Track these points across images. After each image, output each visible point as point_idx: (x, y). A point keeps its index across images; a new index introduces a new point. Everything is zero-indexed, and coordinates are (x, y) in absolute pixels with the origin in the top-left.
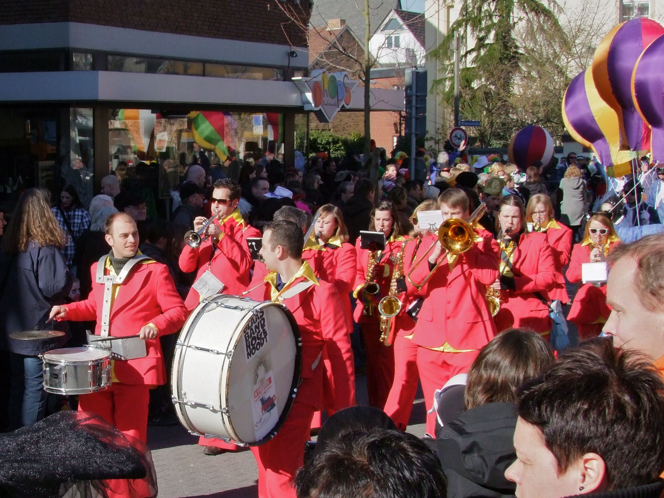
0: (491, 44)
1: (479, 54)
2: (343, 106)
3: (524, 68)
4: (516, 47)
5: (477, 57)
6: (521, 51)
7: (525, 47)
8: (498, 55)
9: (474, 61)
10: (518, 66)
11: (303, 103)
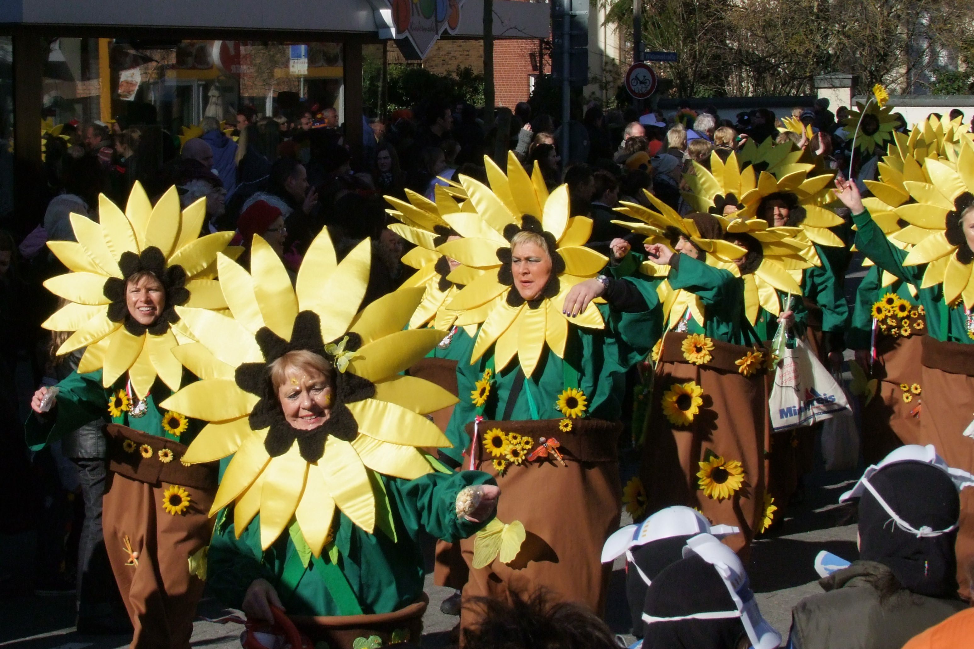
2: (446, 31)
11: (377, 26)
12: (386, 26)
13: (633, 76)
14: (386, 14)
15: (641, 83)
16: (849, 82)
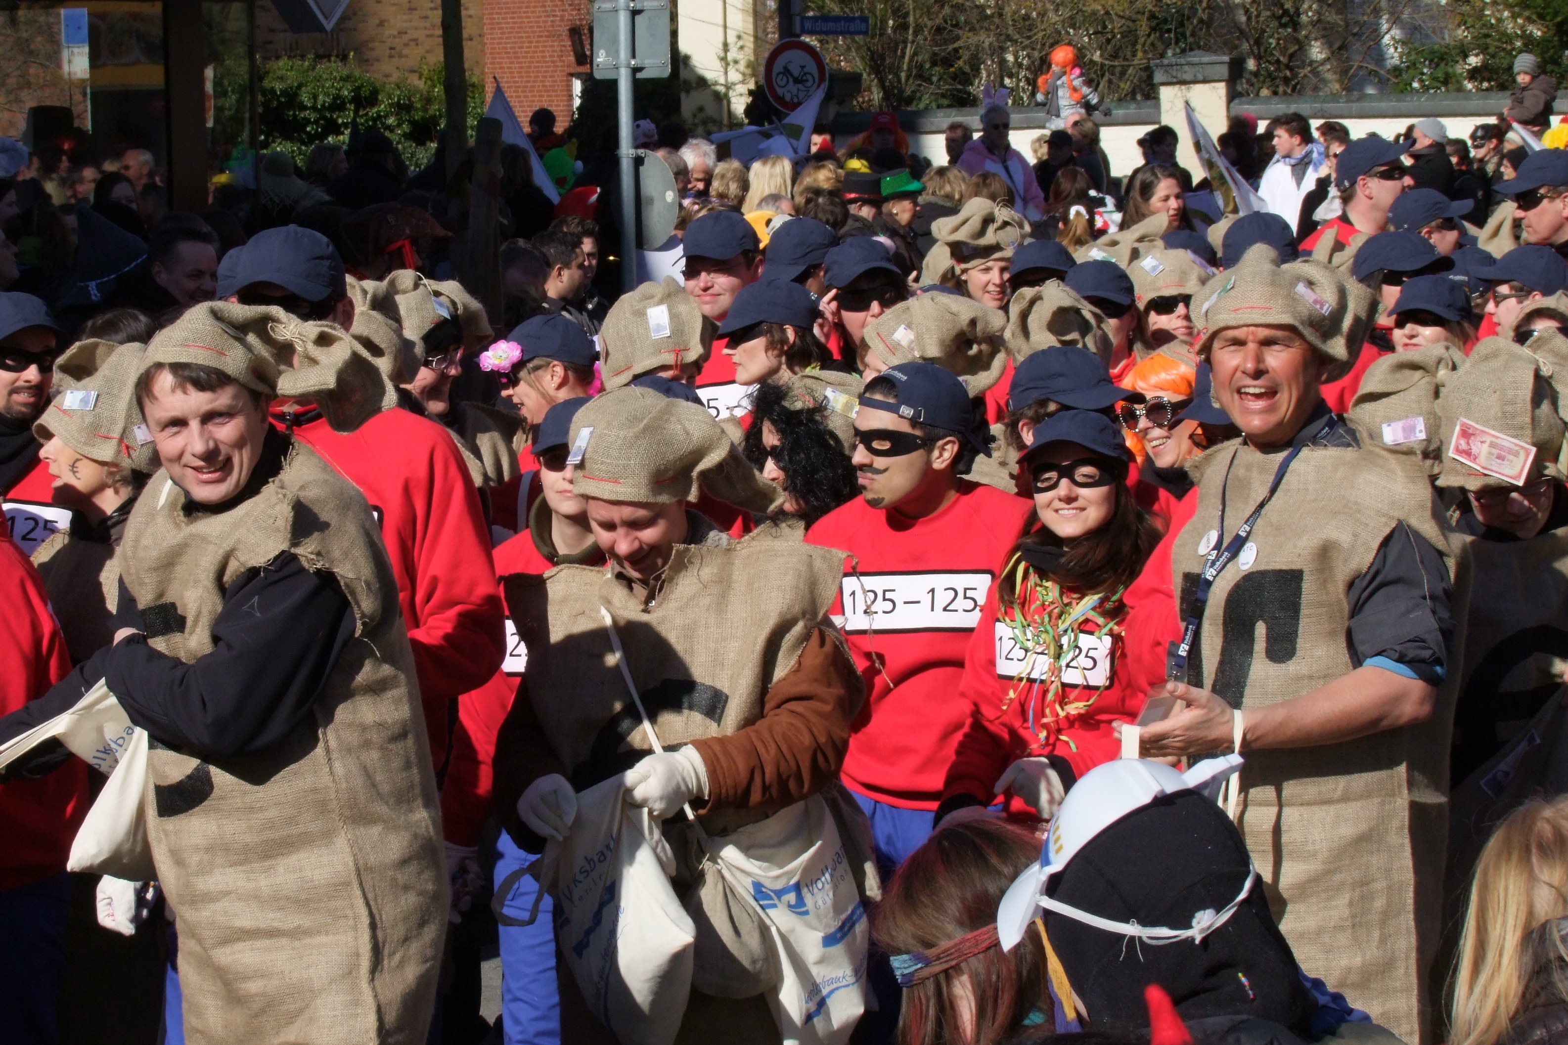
13: (778, 67)
15: (797, 81)
16: (1224, 71)
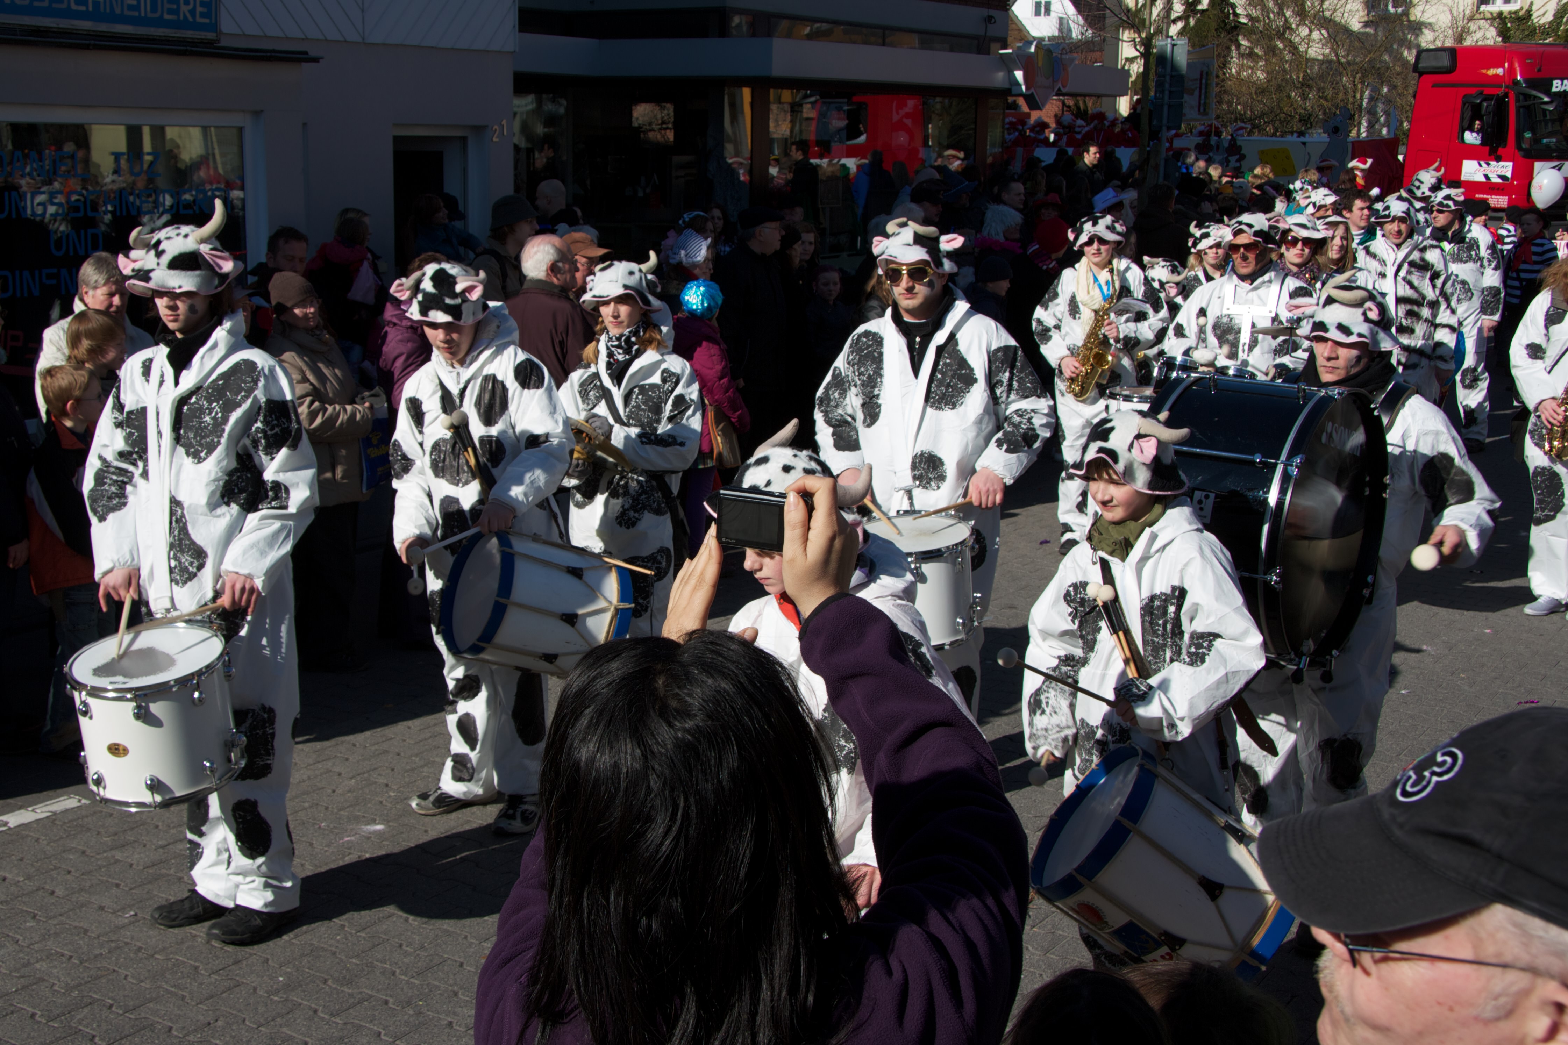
0: (1203, 11)
1: (1187, 23)
2: (1059, 90)
3: (1244, 43)
4: (1236, 15)
5: (1184, 28)
6: (1243, 20)
7: (1248, 16)
8: (1214, 25)
9: (1181, 33)
10: (1237, 40)
11: (1011, 84)
12: (1019, 84)
14: (1019, 75)
